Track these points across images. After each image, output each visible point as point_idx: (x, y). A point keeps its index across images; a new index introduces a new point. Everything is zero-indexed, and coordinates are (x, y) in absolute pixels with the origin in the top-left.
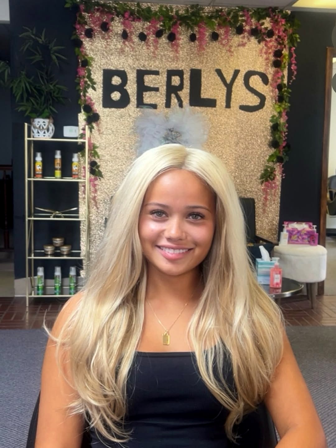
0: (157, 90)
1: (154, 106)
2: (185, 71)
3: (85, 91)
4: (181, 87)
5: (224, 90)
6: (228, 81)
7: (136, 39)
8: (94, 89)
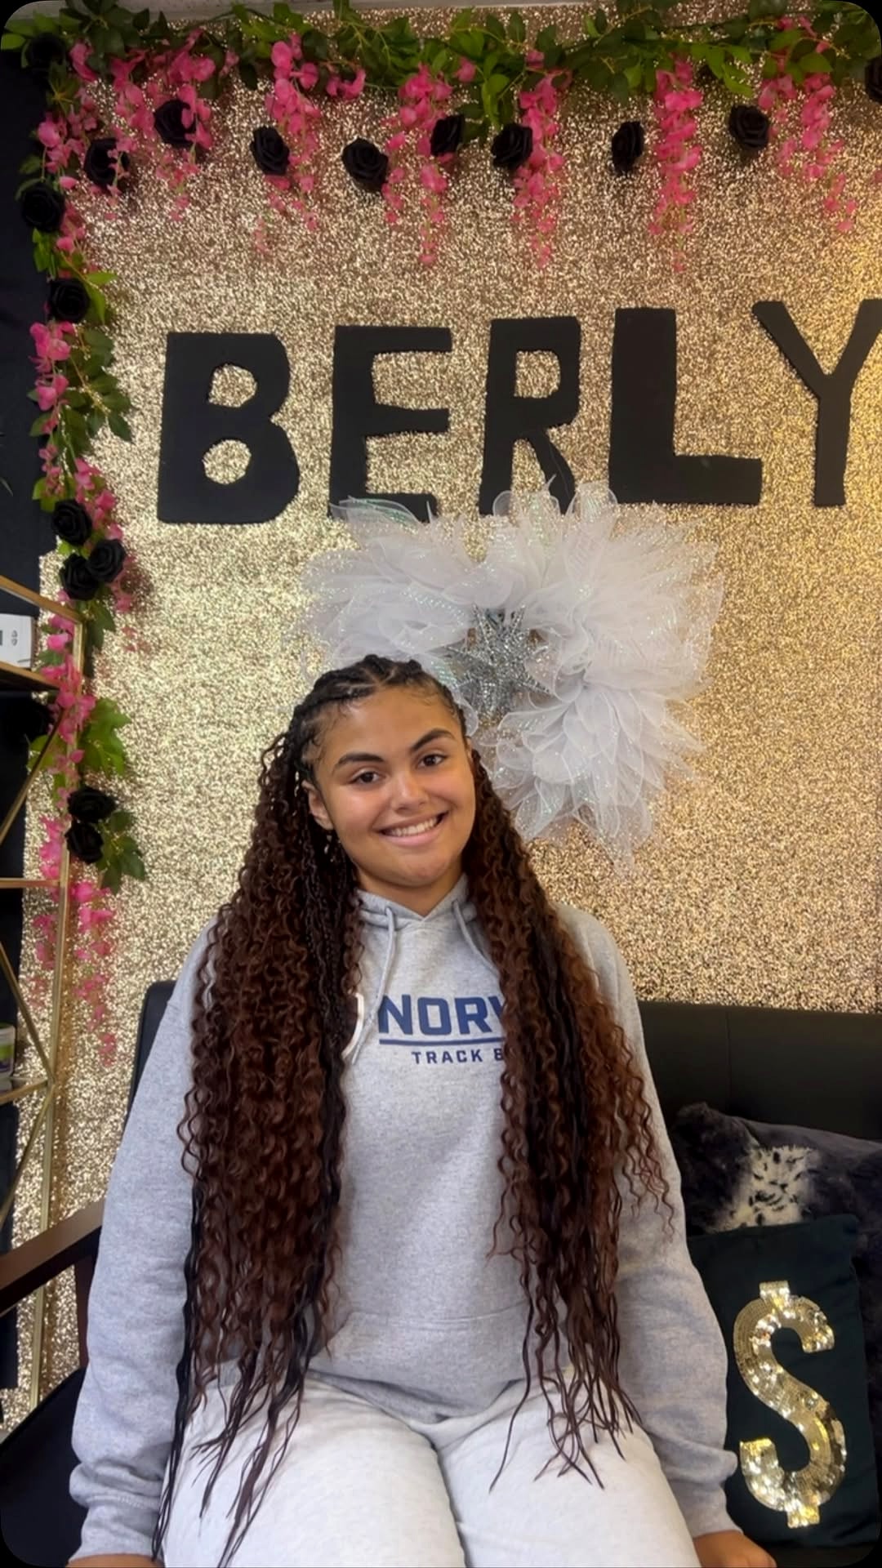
0: (436, 422)
1: (421, 506)
2: (586, 325)
3: (81, 444)
4: (564, 405)
5: (803, 411)
6: (828, 364)
7: (338, 183)
8: (124, 432)
